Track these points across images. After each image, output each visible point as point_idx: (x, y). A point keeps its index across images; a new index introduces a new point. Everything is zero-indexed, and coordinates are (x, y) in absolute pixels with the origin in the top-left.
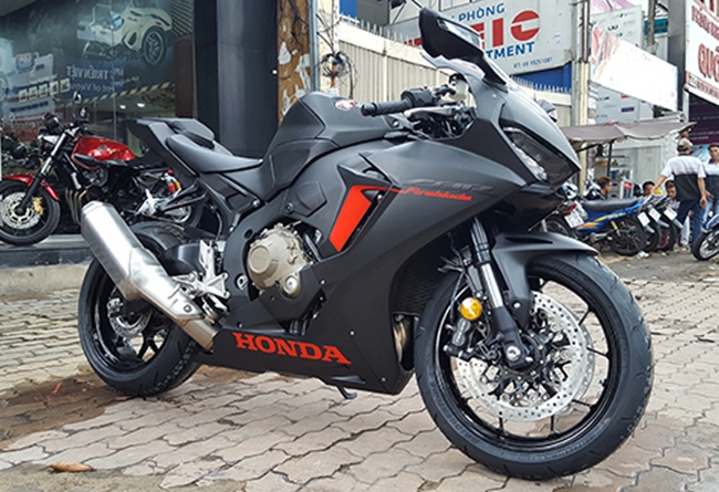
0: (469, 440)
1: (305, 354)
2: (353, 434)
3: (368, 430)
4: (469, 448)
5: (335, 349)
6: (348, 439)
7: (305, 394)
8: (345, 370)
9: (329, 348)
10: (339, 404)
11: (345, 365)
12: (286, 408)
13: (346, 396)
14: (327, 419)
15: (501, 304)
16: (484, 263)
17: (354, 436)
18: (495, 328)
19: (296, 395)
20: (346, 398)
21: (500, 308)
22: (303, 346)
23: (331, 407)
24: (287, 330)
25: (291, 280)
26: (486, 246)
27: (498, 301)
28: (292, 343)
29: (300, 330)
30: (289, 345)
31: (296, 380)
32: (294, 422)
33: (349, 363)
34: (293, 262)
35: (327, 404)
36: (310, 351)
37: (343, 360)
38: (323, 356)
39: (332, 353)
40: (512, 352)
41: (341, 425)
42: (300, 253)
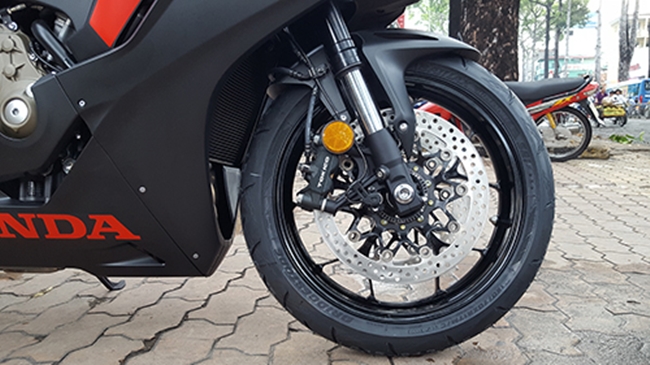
0: (339, 320)
1: (53, 233)
2: (146, 341)
3: (166, 330)
4: (338, 332)
5: (110, 219)
6: (142, 351)
7: (44, 292)
8: (129, 249)
9: (100, 219)
10: (103, 299)
11: (129, 243)
12: (20, 318)
13: (110, 287)
14: (96, 324)
15: (379, 127)
16: (351, 69)
17: (150, 344)
18: (375, 161)
19: (32, 296)
20: (111, 289)
21: (378, 132)
22: (49, 220)
23: (93, 305)
24: (15, 196)
25: (15, 104)
26: (351, 43)
27: (375, 123)
28: (28, 218)
29: (40, 193)
30: (22, 222)
31: (26, 275)
32: (40, 338)
33: (138, 238)
34: (16, 75)
35: (85, 302)
36: (64, 227)
37: (125, 234)
38: (89, 232)
39: (105, 225)
40: (404, 191)
41: (121, 330)
42: (26, 59)
